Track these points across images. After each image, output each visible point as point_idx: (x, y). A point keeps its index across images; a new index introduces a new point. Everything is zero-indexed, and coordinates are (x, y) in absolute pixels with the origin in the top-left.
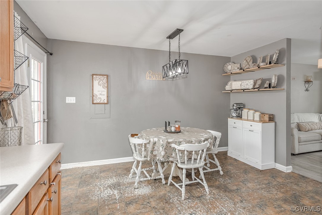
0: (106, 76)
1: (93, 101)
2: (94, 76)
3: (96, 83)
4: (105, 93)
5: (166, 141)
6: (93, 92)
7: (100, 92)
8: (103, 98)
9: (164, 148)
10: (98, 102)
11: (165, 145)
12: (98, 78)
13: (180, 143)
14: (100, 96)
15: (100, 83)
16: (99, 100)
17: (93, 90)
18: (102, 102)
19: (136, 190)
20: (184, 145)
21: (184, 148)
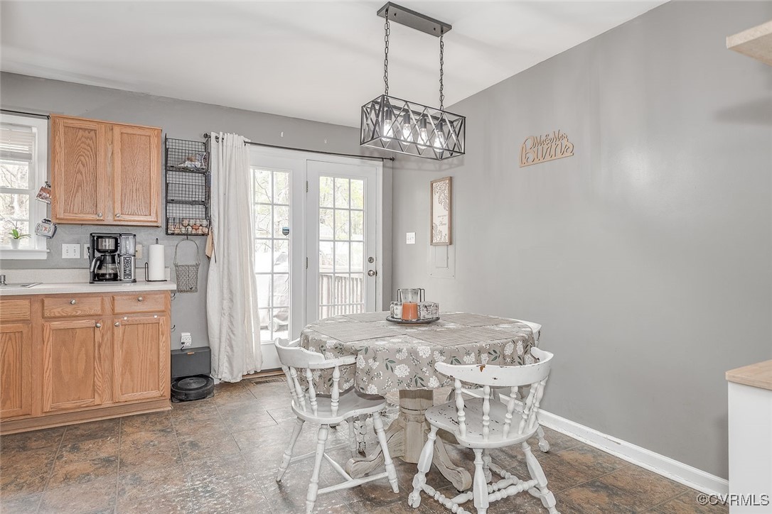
0: (448, 181)
1: (432, 239)
2: (434, 185)
3: (436, 198)
4: (447, 219)
6: (432, 220)
7: (441, 219)
8: (445, 232)
10: (438, 240)
12: (438, 188)
14: (441, 228)
15: (441, 197)
16: (440, 237)
17: (432, 215)
18: (442, 240)
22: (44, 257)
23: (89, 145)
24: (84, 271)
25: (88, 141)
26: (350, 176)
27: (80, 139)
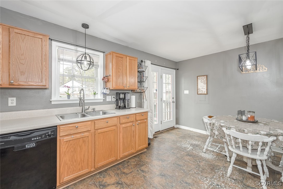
0: (206, 76)
1: (198, 92)
2: (198, 77)
3: (199, 81)
4: (205, 87)
5: (219, 124)
6: (198, 87)
7: (202, 87)
8: (204, 91)
9: (217, 129)
10: (201, 93)
11: (218, 127)
12: (201, 78)
13: (229, 128)
14: (202, 90)
15: (202, 81)
16: (202, 92)
17: (197, 86)
18: (203, 93)
19: (203, 153)
20: (233, 131)
21: (229, 133)
22: (102, 101)
23: (121, 63)
24: (113, 105)
25: (121, 62)
26: (169, 74)
27: (119, 61)
